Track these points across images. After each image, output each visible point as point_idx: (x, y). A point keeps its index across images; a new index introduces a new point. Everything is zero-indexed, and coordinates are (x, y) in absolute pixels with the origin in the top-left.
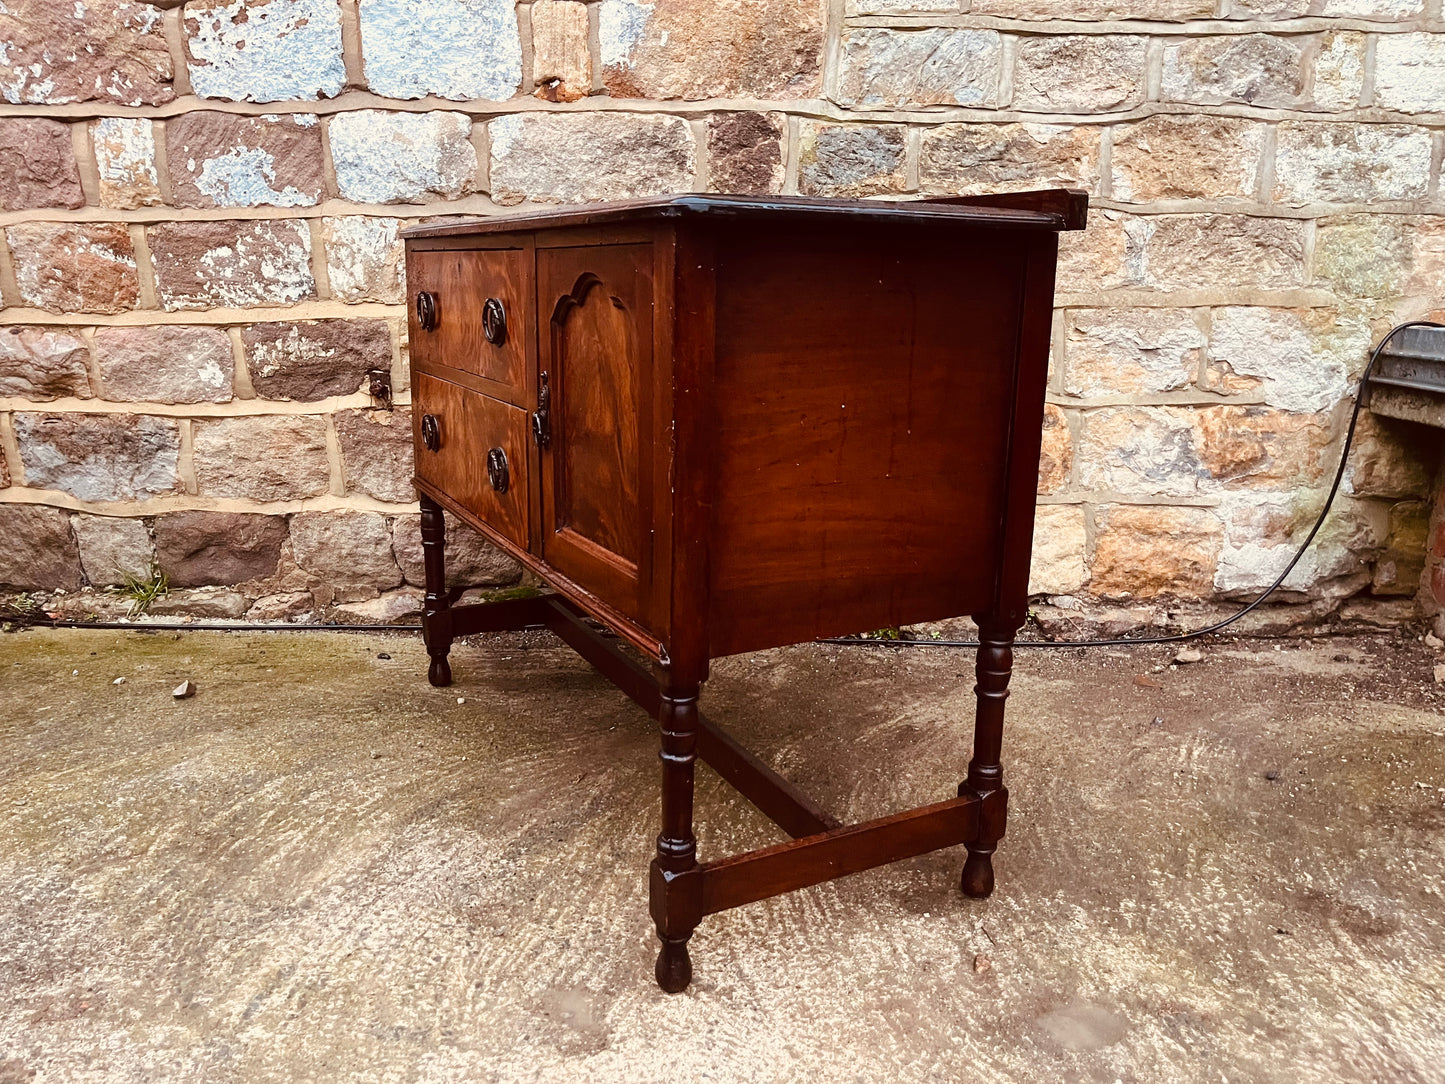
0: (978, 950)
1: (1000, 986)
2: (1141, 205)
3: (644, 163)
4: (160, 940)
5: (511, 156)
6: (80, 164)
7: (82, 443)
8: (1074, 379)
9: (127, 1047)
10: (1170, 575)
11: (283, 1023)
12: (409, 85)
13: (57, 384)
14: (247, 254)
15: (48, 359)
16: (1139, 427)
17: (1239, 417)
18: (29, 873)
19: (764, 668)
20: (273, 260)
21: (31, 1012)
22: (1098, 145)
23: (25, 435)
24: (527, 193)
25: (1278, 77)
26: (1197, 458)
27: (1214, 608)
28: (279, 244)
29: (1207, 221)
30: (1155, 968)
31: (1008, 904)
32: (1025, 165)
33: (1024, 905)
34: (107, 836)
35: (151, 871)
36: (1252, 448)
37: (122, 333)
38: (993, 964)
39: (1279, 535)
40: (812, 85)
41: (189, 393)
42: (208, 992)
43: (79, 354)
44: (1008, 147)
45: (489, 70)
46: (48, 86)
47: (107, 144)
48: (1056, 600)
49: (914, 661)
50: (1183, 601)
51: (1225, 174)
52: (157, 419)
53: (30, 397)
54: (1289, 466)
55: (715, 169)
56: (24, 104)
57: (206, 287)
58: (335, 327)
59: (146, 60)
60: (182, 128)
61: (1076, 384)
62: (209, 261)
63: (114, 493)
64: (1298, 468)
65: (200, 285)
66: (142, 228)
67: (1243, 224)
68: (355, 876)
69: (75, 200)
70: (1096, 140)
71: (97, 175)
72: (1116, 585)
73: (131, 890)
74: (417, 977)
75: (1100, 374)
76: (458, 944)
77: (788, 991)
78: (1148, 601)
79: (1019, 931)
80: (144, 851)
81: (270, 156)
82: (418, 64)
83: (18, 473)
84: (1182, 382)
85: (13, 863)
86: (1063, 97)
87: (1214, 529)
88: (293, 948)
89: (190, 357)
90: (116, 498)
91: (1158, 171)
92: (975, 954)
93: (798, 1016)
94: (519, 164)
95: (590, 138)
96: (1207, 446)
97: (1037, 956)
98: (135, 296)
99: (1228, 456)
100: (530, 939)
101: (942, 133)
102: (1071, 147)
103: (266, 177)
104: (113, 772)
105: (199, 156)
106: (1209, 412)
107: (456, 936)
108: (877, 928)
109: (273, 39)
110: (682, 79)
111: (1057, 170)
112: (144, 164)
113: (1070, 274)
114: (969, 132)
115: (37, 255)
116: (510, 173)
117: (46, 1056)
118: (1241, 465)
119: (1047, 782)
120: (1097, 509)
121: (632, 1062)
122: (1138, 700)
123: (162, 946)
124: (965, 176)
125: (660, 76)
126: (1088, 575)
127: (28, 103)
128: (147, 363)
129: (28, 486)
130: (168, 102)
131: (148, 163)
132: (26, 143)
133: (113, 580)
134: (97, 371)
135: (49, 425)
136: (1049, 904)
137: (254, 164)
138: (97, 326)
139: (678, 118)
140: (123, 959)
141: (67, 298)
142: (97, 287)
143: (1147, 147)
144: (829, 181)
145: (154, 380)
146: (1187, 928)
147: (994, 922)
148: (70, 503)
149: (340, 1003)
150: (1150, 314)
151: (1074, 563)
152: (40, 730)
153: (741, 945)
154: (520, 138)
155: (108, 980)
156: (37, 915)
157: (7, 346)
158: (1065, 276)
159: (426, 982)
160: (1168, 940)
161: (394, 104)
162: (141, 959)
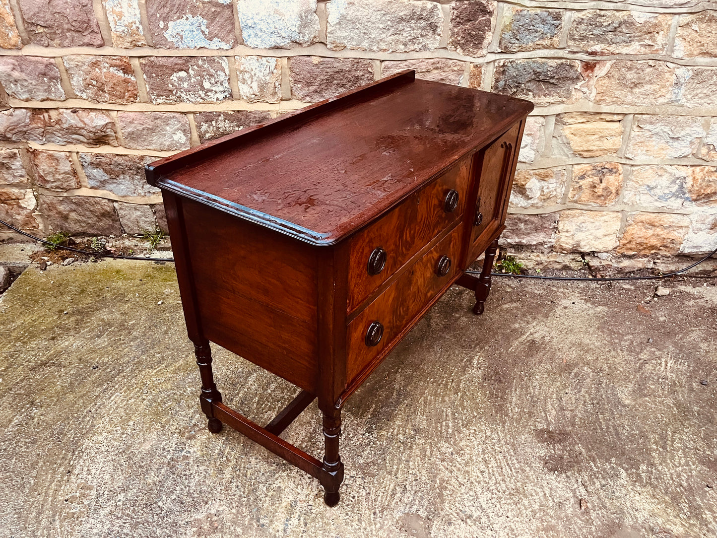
0: (581, 496)
1: (592, 518)
2: (687, 60)
3: (413, 29)
4: (235, 484)
5: (339, 24)
6: (99, 22)
7: (117, 169)
8: (631, 151)
10: (659, 245)
13: (100, 139)
14: (195, 76)
15: (94, 127)
16: (660, 176)
17: (712, 172)
20: (209, 79)
21: (195, 529)
22: (670, 25)
23: (86, 164)
24: (347, 44)
26: (686, 191)
27: (677, 260)
28: (212, 70)
30: (658, 509)
31: (591, 466)
32: (628, 35)
33: (598, 467)
34: (191, 414)
37: (132, 115)
38: (588, 504)
41: (168, 146)
42: (265, 517)
43: (110, 125)
44: (620, 24)
47: (113, 11)
48: (599, 255)
49: (529, 289)
50: (662, 256)
52: (153, 158)
53: (86, 145)
55: (453, 34)
57: (174, 92)
58: (242, 115)
61: (632, 153)
62: (175, 78)
63: (134, 193)
65: (171, 91)
66: (137, 59)
68: (306, 444)
69: (99, 42)
70: (669, 23)
71: (110, 29)
74: (348, 509)
75: (646, 148)
76: (360, 488)
77: (504, 518)
78: (645, 256)
79: (598, 484)
81: (205, 21)
83: (84, 182)
84: (687, 154)
85: (155, 433)
87: (686, 225)
88: (292, 490)
89: (168, 128)
90: (135, 195)
91: (700, 42)
92: (580, 498)
93: (510, 534)
94: (343, 28)
95: (384, 15)
96: (693, 186)
97: (606, 500)
98: (137, 96)
99: (702, 191)
100: (390, 485)
101: (584, 15)
102: (655, 25)
103: (203, 32)
104: (179, 369)
105: (166, 19)
106: (698, 169)
107: (358, 483)
108: (536, 480)
111: (645, 39)
112: (135, 23)
113: (641, 96)
114: (600, 16)
115: (82, 72)
116: (338, 33)
118: (708, 196)
119: (600, 383)
120: (629, 214)
122: (640, 323)
123: (237, 487)
124: (593, 40)
126: (618, 244)
128: (146, 130)
129: (91, 188)
131: (138, 23)
132: (68, 10)
133: (137, 232)
134: (120, 134)
135: (98, 160)
136: (609, 467)
137: (196, 25)
138: (118, 111)
139: (435, 4)
140: (223, 495)
141: (100, 95)
142: (116, 90)
143: (697, 29)
144: (517, 42)
145: (151, 139)
146: (668, 483)
147: (586, 478)
148: (113, 197)
149: (321, 523)
150: (679, 119)
151: (611, 238)
152: (136, 338)
153: (479, 490)
154: (345, 13)
155: (221, 509)
156: (178, 468)
157: (71, 120)
158: (638, 97)
159: (353, 512)
160: (661, 490)
162: (231, 496)
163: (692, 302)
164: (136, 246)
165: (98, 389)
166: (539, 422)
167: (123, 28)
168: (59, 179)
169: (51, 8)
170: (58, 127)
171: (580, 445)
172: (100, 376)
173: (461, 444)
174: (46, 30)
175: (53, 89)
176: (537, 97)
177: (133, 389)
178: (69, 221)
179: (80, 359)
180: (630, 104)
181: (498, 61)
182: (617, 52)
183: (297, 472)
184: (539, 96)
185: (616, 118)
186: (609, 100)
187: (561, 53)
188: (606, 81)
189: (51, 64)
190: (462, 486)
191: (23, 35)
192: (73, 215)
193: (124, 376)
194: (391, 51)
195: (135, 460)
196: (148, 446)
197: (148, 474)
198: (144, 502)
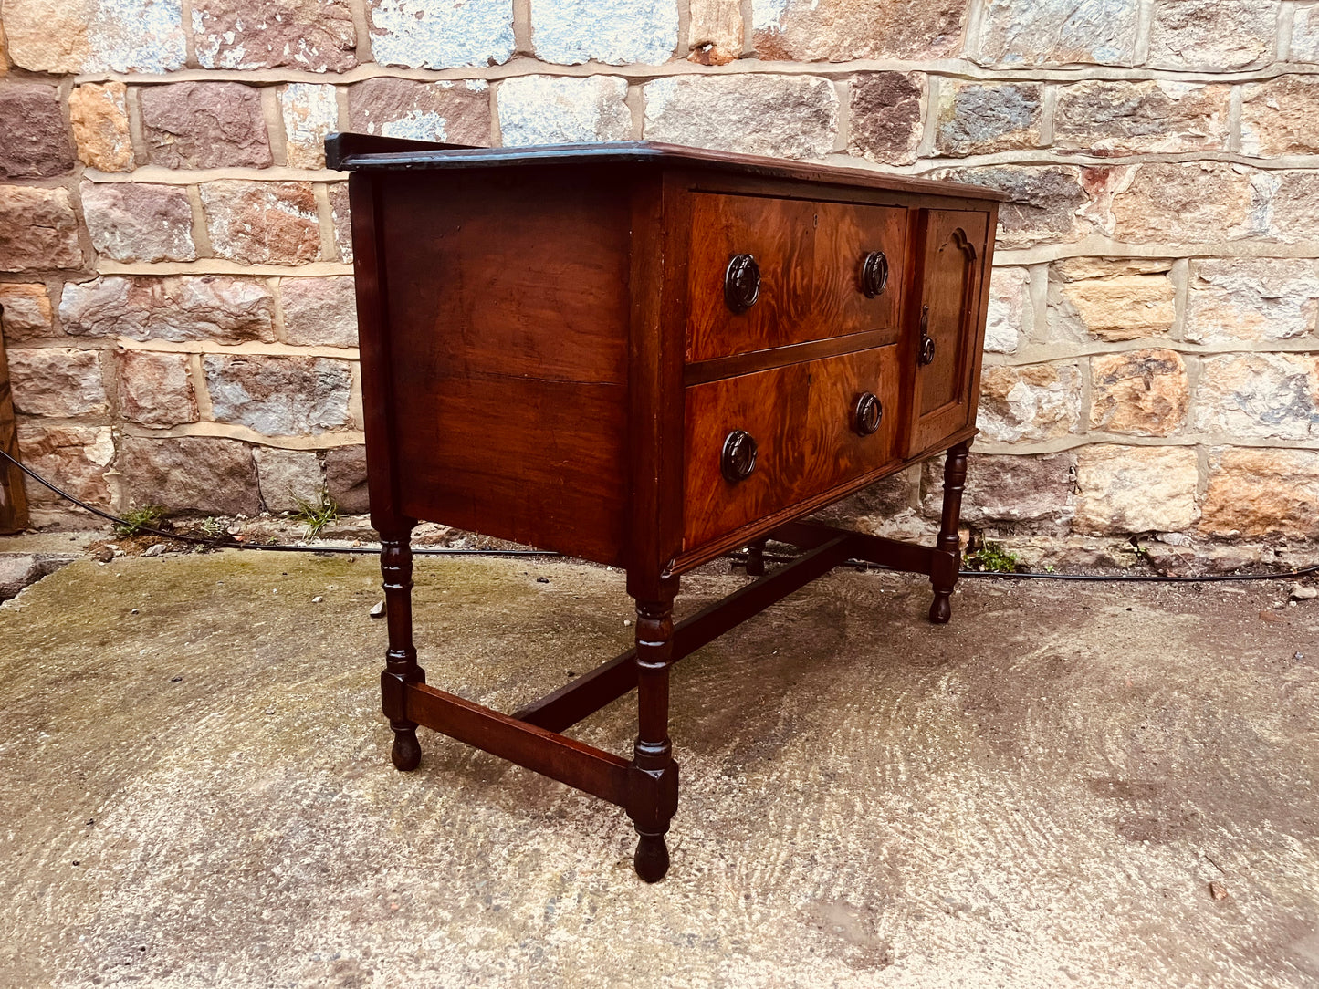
0: (1210, 878)
1: (1244, 912)
2: (1268, 160)
3: (789, 123)
4: (442, 844)
5: (664, 117)
6: (269, 127)
7: (266, 383)
8: (1195, 327)
9: (448, 948)
10: (1279, 515)
11: (582, 926)
12: (573, 51)
13: (244, 330)
15: (238, 306)
16: (1257, 373)
18: (301, 778)
19: (896, 598)
21: (348, 913)
22: (1227, 102)
23: (214, 375)
26: (1311, 402)
31: (1221, 833)
32: (1157, 121)
33: (1237, 834)
34: (358, 744)
37: (305, 283)
38: (1229, 891)
40: (953, 45)
42: (504, 895)
43: (265, 301)
44: (1141, 103)
45: (648, 36)
46: (239, 52)
47: (294, 108)
48: (1165, 537)
49: (1035, 593)
50: (1289, 539)
52: (332, 361)
53: (219, 340)
55: (856, 128)
56: (217, 69)
59: (330, 29)
60: (362, 95)
61: (1197, 331)
63: (292, 428)
66: (325, 186)
69: (264, 160)
70: (1226, 98)
71: (284, 137)
72: (1226, 524)
74: (689, 888)
75: (1220, 322)
76: (713, 856)
77: (1042, 913)
78: (1257, 539)
79: (1242, 859)
81: (442, 120)
82: (582, 31)
83: (206, 409)
84: (1300, 329)
85: (282, 769)
86: (1197, 57)
88: (565, 855)
90: (293, 432)
91: (1285, 128)
92: (1208, 881)
93: (1060, 939)
94: (671, 124)
95: (739, 99)
97: (1268, 884)
98: (316, 249)
100: (778, 854)
101: (1077, 91)
102: (1202, 104)
103: (438, 139)
104: (342, 683)
105: (378, 119)
107: (709, 848)
108: (1103, 854)
109: (450, 10)
110: (829, 41)
111: (1188, 126)
112: (328, 127)
113: (1197, 225)
114: (1104, 89)
115: (229, 210)
116: (664, 133)
117: (376, 956)
119: (1212, 713)
120: (1211, 450)
121: (920, 978)
122: (1271, 634)
123: (446, 849)
124: (1098, 131)
125: (808, 40)
126: (1199, 514)
127: (221, 68)
128: (325, 310)
129: (215, 422)
130: (350, 69)
131: (332, 126)
132: (219, 106)
133: (288, 506)
134: (280, 318)
135: (236, 366)
136: (1260, 833)
137: (428, 127)
138: (282, 277)
139: (824, 79)
140: (414, 861)
141: (255, 251)
142: (282, 240)
143: (1275, 105)
144: (966, 137)
145: (331, 326)
147: (1215, 851)
148: (253, 437)
149: (626, 909)
150: (1272, 265)
151: (1185, 502)
152: (263, 644)
153: (978, 867)
154: (674, 99)
155: (408, 881)
156: (321, 819)
157: (198, 293)
158: (1192, 227)
159: (698, 892)
161: (557, 70)
162: (430, 861)
164: (282, 530)
165: (176, 708)
166: (1092, 768)
167: (307, 134)
168: (162, 404)
169: (191, 104)
170: (175, 307)
171: (1189, 802)
172: (184, 691)
173: (929, 797)
174: (178, 140)
175: (176, 241)
176: (1011, 231)
177: (247, 709)
178: (168, 484)
179: (150, 670)
180: (1179, 240)
181: (936, 172)
182: (1143, 150)
183: (577, 828)
184: (1015, 230)
185: (1158, 267)
186: (1140, 233)
187: (1043, 155)
188: (1130, 200)
189: (179, 195)
190: (940, 860)
191: (137, 148)
192: (177, 474)
193: (232, 692)
195: (233, 805)
196: (263, 786)
197: (258, 826)
198: (243, 867)
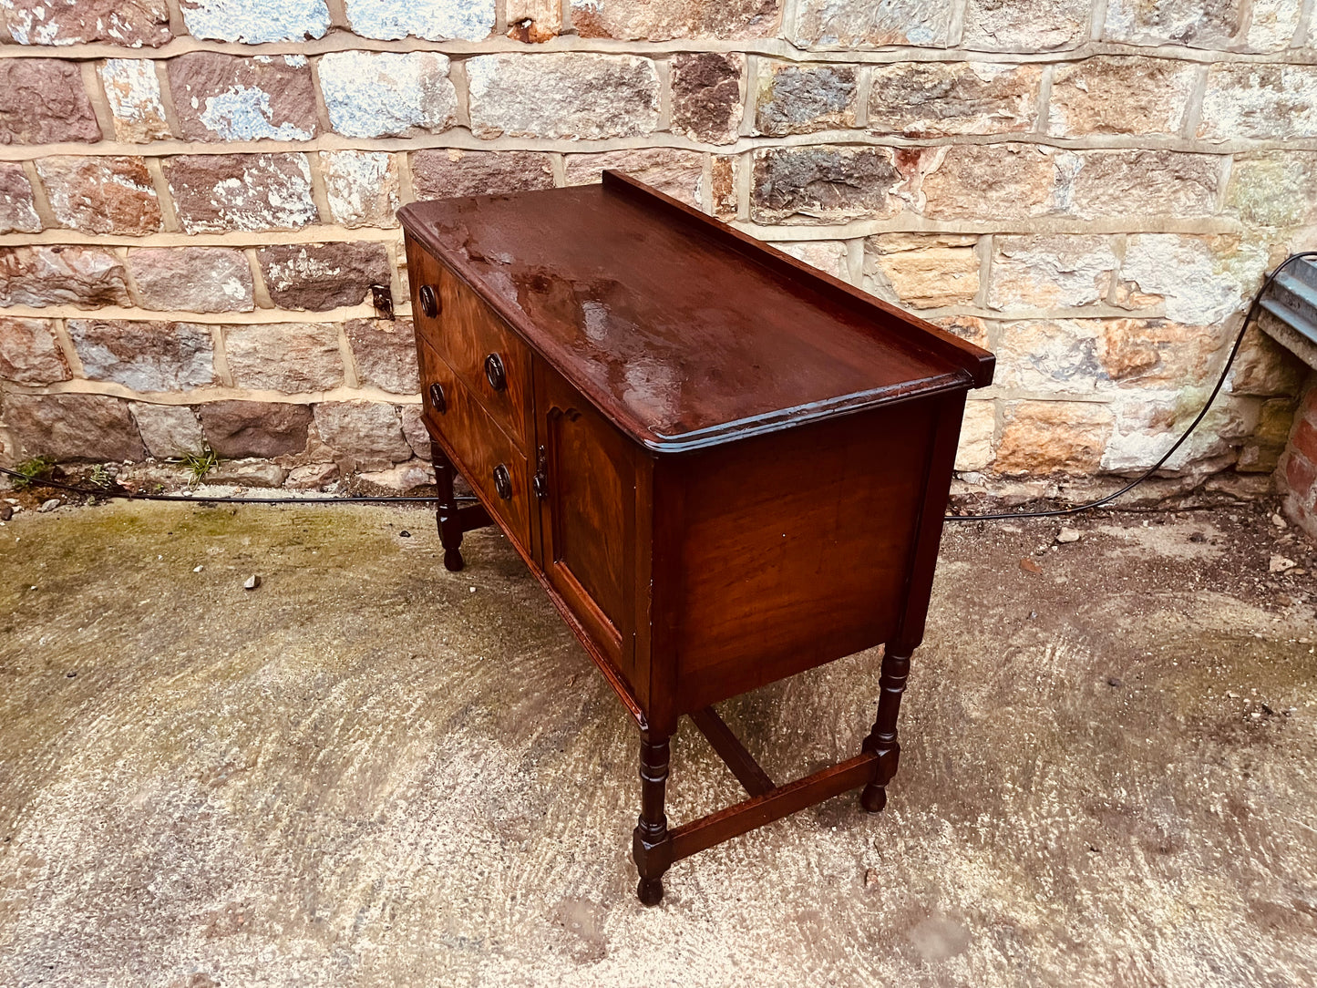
0: (869, 864)
1: (883, 899)
2: (1073, 140)
3: (612, 102)
4: (282, 856)
5: (488, 94)
6: (94, 102)
7: (130, 346)
8: (997, 296)
9: (278, 960)
10: (1064, 457)
11: (381, 935)
12: (390, 26)
13: (101, 296)
14: (255, 185)
15: (90, 275)
16: (1051, 337)
17: (1140, 328)
18: (174, 789)
20: (278, 191)
21: (204, 927)
22: (1038, 83)
23: (79, 339)
24: (503, 128)
25: (1216, 22)
26: (1098, 363)
27: (1098, 482)
28: (282, 176)
29: (1133, 156)
30: (997, 884)
31: (895, 818)
32: (969, 102)
33: (907, 819)
34: (224, 748)
35: (263, 785)
36: (1149, 355)
37: (152, 253)
38: (879, 878)
39: (1162, 425)
40: (770, 25)
41: (217, 304)
42: (325, 906)
43: (117, 271)
44: (953, 86)
45: (465, 12)
46: (53, 28)
47: (115, 84)
48: (967, 476)
50: (1073, 476)
51: (1155, 112)
52: (191, 325)
53: (79, 306)
54: (1178, 370)
55: (678, 107)
56: (32, 45)
57: (220, 214)
58: (338, 249)
59: (141, 3)
60: (182, 69)
61: (998, 300)
62: (221, 191)
63: (163, 386)
64: (1187, 371)
65: (216, 212)
66: (157, 160)
67: (1166, 159)
68: (413, 791)
69: (93, 135)
70: (1038, 79)
71: (110, 112)
73: (253, 804)
74: (469, 892)
75: (1019, 292)
76: (495, 859)
77: (731, 903)
78: (1044, 477)
79: (901, 846)
80: (255, 764)
81: (266, 94)
82: (396, 7)
83: (77, 368)
84: (1093, 299)
85: (159, 778)
86: (1009, 38)
87: (1107, 421)
88: (378, 863)
89: (214, 274)
90: (165, 389)
91: (1093, 109)
92: (867, 867)
93: (738, 927)
94: (496, 102)
95: (561, 79)
96: (1108, 353)
97: (911, 870)
98: (159, 220)
99: (1126, 362)
100: (546, 854)
101: (892, 72)
102: (1014, 84)
103: (264, 113)
104: (215, 676)
105: (201, 94)
106: (1114, 325)
107: (493, 851)
108: (797, 842)
110: (647, 21)
111: (999, 107)
112: (151, 102)
113: (1001, 204)
114: (918, 72)
115: (66, 185)
116: (488, 110)
117: (224, 969)
118: (1138, 370)
119: (936, 685)
120: (1006, 404)
121: (624, 970)
122: (1020, 588)
123: (286, 861)
124: (911, 113)
125: (626, 18)
126: (994, 456)
127: (35, 44)
128: (177, 279)
129: (88, 380)
130: (166, 43)
131: (156, 102)
132: (41, 83)
133: (171, 453)
134: (134, 286)
135: (99, 330)
136: (925, 818)
137: (252, 101)
138: (129, 247)
139: (644, 59)
140: (260, 874)
141: (98, 222)
142: (123, 212)
143: (1085, 87)
144: (784, 118)
145: (185, 293)
146: (1024, 844)
147: (883, 836)
148: (126, 394)
149: (419, 915)
150: (1071, 240)
151: (982, 447)
152: (148, 627)
154: (496, 78)
155: (253, 895)
156: (188, 833)
157: (51, 264)
158: (997, 205)
159: (476, 896)
160: (1009, 855)
161: (376, 46)
162: (273, 875)
163: (1118, 552)
164: (168, 477)
165: (72, 710)
166: (819, 749)
167: (132, 110)
168: (34, 365)
169: (13, 81)
170: (30, 276)
172: (79, 688)
174: (6, 117)
175: (21, 214)
176: (828, 209)
177: (131, 709)
178: (54, 436)
179: (49, 663)
180: (984, 218)
181: (757, 151)
182: (953, 131)
184: (832, 208)
185: (964, 241)
186: (948, 211)
187: (860, 136)
188: (940, 180)
189: (16, 172)
192: (60, 426)
193: (119, 689)
194: (578, 137)
195: (119, 820)
196: (143, 799)
197: (138, 842)
198: (125, 885)
